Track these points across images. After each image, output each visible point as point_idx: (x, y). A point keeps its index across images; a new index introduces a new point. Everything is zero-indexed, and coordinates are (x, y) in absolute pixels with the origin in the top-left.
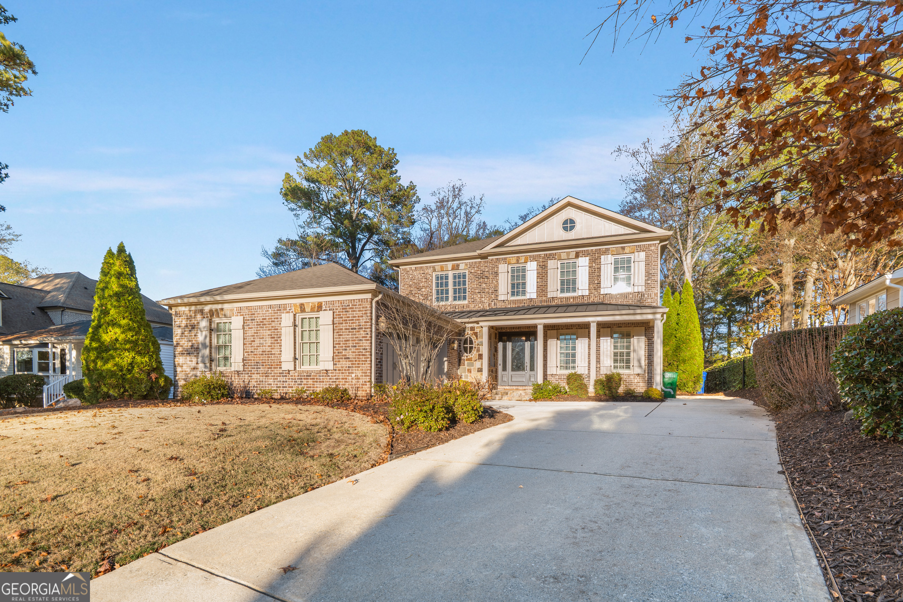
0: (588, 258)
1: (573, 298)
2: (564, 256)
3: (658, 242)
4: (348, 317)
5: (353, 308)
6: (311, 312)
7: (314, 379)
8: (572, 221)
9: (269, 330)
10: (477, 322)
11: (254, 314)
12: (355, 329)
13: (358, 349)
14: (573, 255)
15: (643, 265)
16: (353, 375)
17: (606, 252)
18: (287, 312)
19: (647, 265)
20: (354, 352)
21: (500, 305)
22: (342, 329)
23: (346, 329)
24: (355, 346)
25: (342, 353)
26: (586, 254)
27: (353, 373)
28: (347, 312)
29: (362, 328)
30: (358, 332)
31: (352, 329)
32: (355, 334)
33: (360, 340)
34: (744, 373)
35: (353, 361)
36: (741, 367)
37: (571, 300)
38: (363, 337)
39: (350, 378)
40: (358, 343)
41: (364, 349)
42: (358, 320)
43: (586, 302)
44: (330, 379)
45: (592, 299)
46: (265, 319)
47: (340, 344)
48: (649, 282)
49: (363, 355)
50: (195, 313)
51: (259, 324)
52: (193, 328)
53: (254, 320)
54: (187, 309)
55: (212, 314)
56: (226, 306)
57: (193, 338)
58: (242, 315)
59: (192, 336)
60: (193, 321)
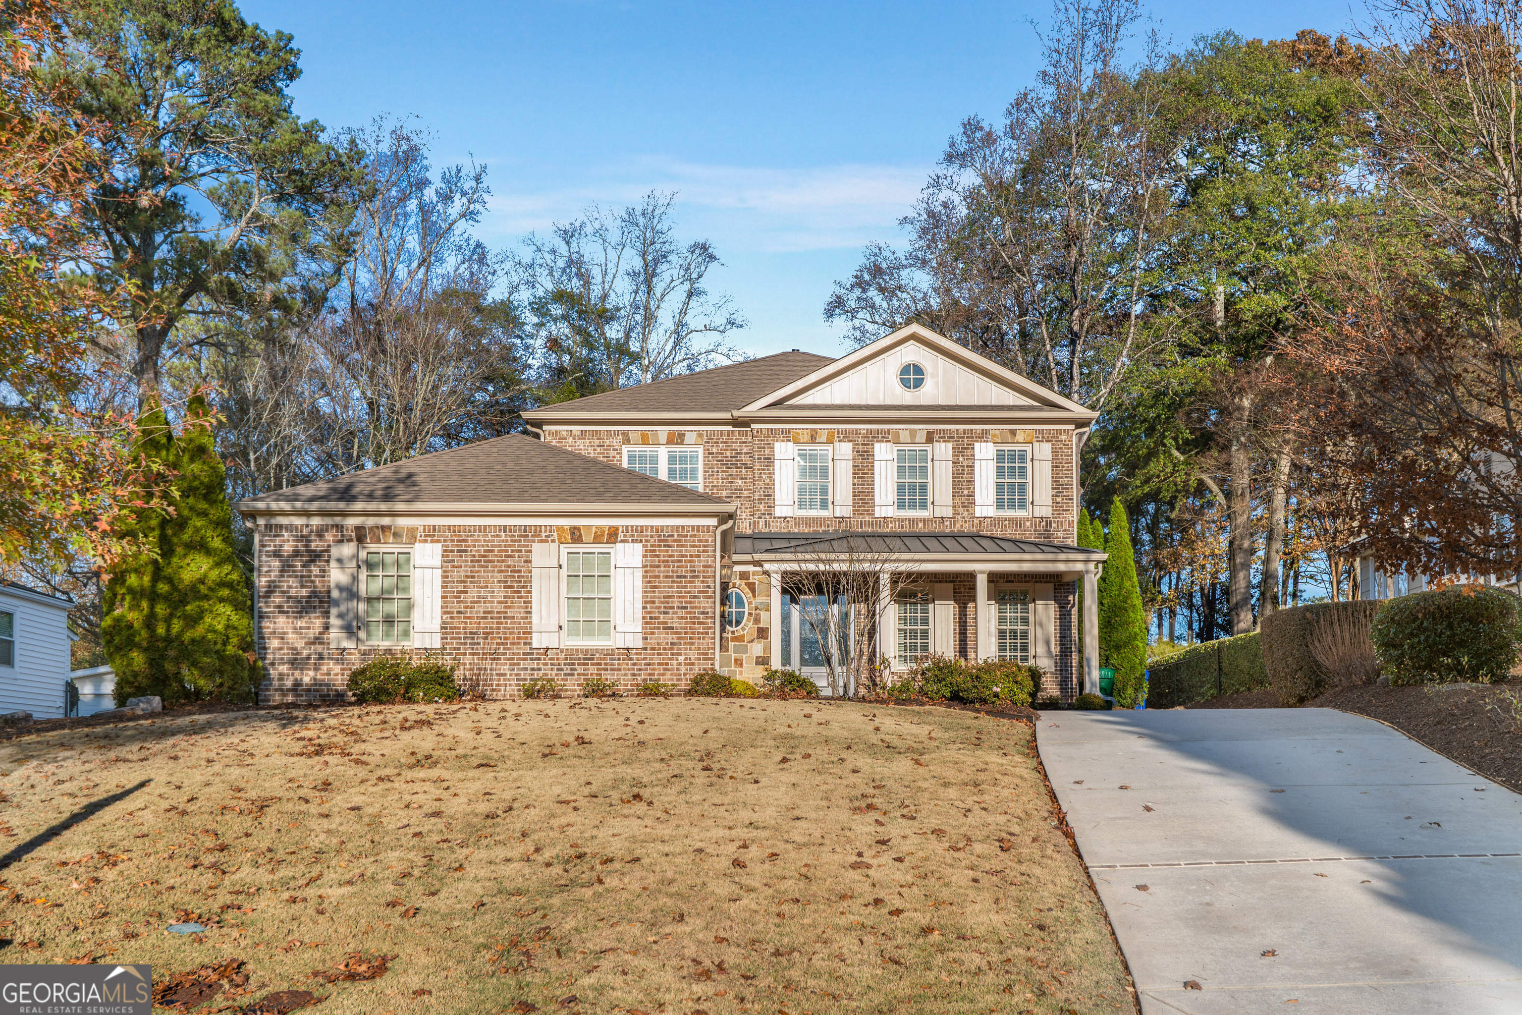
0: (950, 445)
1: (925, 521)
2: (904, 436)
3: (1073, 427)
4: (670, 556)
5: (680, 541)
6: (594, 543)
7: (600, 664)
8: (918, 370)
9: (501, 571)
10: (758, 563)
11: (466, 541)
12: (685, 577)
13: (690, 613)
14: (921, 437)
15: (1047, 467)
16: (681, 658)
17: (983, 436)
18: (542, 541)
19: (1055, 467)
20: (682, 618)
21: (776, 528)
22: (658, 577)
23: (667, 577)
24: (686, 608)
25: (658, 618)
26: (947, 437)
27: (680, 654)
28: (669, 546)
29: (698, 577)
30: (690, 582)
31: (678, 577)
32: (685, 587)
33: (695, 597)
34: (1220, 669)
35: (680, 633)
36: (1214, 659)
37: (920, 525)
38: (699, 592)
39: (675, 662)
40: (690, 602)
41: (703, 613)
42: (690, 561)
43: (948, 530)
44: (634, 664)
45: (958, 525)
46: (492, 551)
47: (654, 602)
48: (1059, 499)
49: (700, 623)
50: (317, 531)
51: (478, 561)
52: (313, 561)
53: (466, 551)
54: (298, 521)
55: (360, 536)
56: (402, 522)
57: (313, 582)
58: (438, 541)
59: (310, 576)
60: (313, 546)
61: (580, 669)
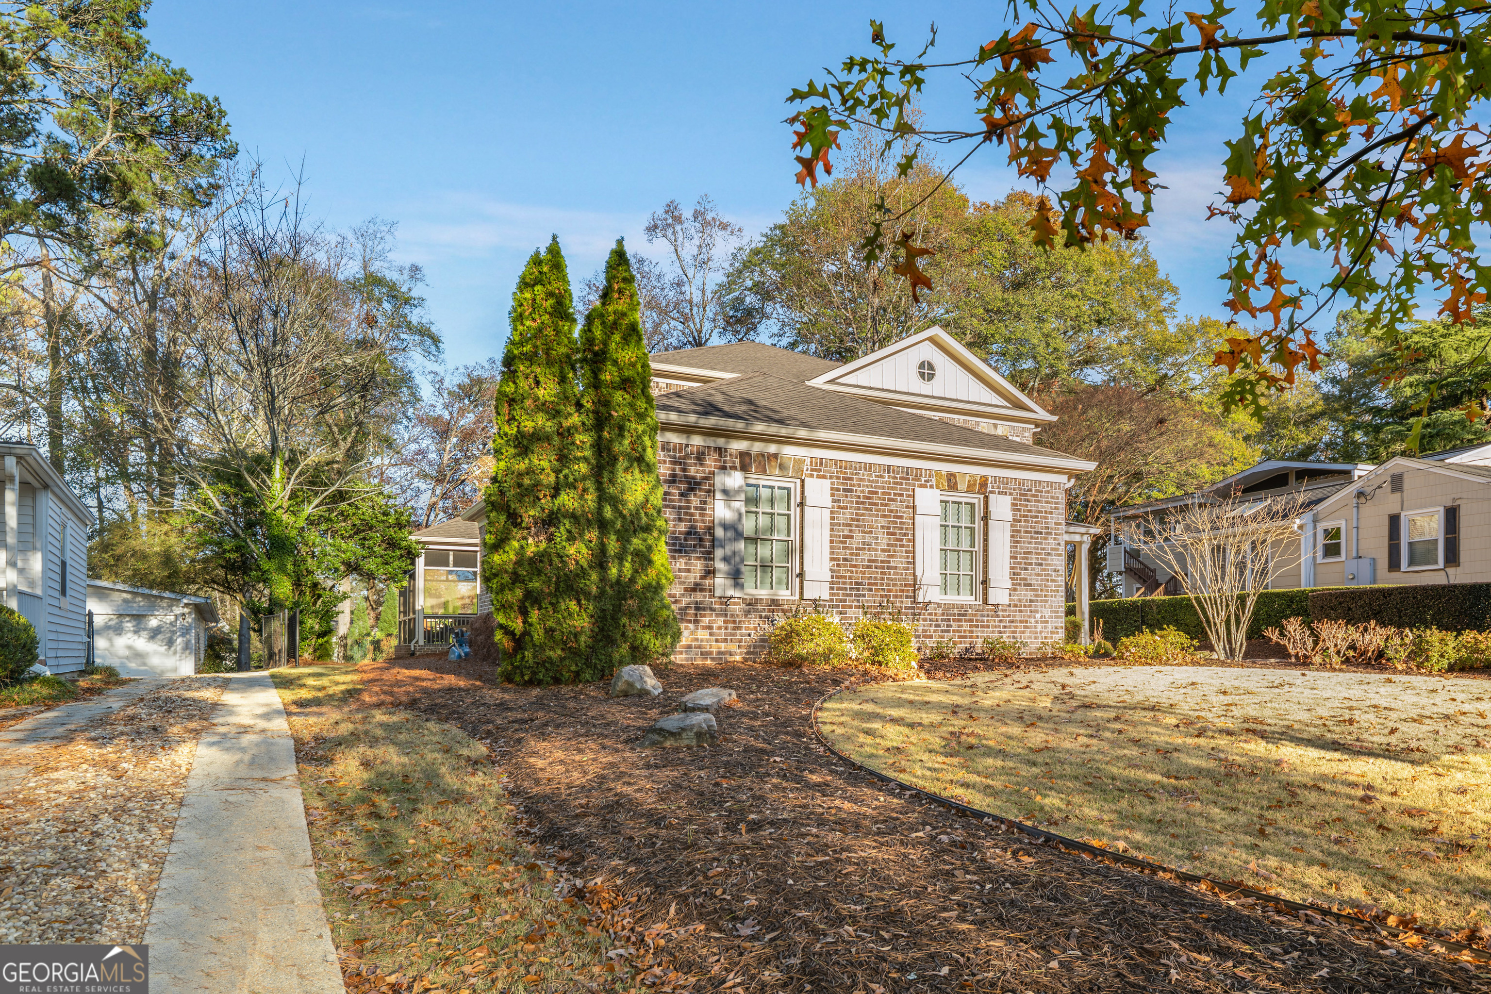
4: (1029, 511)
5: (1037, 496)
6: (966, 492)
7: (971, 620)
8: (931, 367)
9: (884, 516)
11: (851, 479)
12: (1041, 533)
13: (1046, 569)
16: (1038, 616)
18: (922, 486)
20: (1039, 574)
22: (1021, 532)
23: (1026, 532)
24: (1042, 563)
25: (1020, 574)
27: (1037, 613)
28: (1029, 500)
29: (1052, 534)
30: (1045, 538)
31: (1036, 532)
32: (1042, 541)
33: (1050, 552)
35: (1037, 590)
38: (1054, 547)
39: (1032, 622)
40: (1046, 558)
41: (1057, 569)
42: (1046, 518)
44: (999, 621)
46: (876, 493)
47: (1017, 558)
49: (1054, 580)
50: (698, 453)
51: (863, 503)
52: (692, 489)
53: (851, 491)
54: (674, 438)
55: (745, 462)
56: (789, 451)
57: (692, 515)
58: (824, 477)
59: (689, 508)
60: (692, 471)
61: (955, 625)
